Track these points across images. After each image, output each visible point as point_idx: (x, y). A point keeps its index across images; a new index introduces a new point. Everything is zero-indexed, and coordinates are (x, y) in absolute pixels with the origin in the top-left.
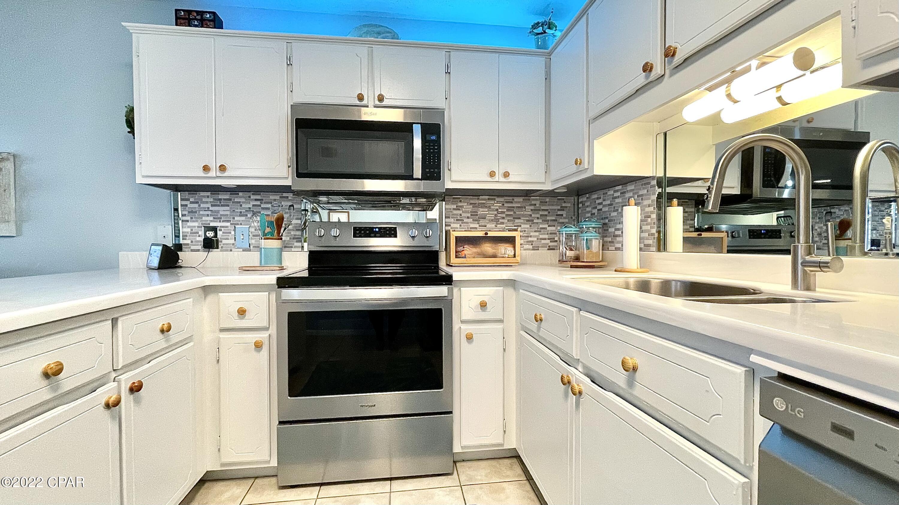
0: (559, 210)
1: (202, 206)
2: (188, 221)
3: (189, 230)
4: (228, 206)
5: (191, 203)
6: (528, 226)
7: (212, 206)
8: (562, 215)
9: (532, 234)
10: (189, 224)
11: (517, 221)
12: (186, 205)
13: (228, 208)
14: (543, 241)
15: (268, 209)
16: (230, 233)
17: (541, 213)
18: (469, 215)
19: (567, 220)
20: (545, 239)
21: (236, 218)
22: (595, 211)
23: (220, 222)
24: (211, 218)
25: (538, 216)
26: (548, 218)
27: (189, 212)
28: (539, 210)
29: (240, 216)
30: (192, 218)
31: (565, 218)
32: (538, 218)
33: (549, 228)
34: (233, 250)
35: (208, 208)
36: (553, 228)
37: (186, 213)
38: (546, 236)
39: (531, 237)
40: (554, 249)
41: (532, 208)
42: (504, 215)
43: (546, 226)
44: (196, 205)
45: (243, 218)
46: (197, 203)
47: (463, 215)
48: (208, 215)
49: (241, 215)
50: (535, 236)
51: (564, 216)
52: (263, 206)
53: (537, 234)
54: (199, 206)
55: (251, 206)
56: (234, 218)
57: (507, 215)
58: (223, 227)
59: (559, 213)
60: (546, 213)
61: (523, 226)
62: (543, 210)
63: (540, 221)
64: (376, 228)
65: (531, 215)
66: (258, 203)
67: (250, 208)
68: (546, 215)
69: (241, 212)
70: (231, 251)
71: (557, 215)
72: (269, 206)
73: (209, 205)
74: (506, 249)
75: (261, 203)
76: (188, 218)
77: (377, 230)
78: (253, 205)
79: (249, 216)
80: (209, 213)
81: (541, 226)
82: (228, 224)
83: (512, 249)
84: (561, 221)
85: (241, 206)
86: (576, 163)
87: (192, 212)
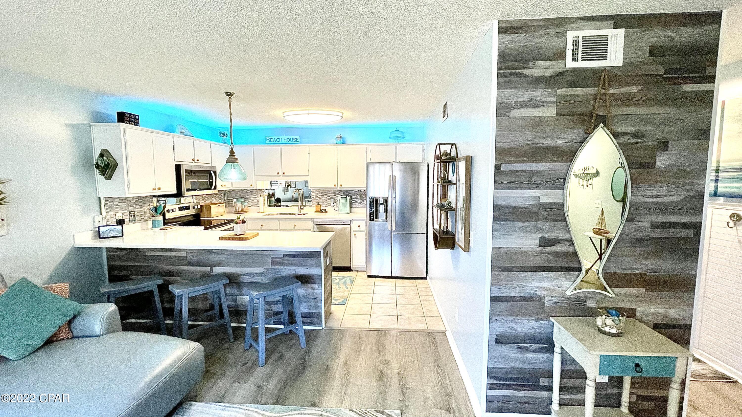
1: (115, 203)
2: (108, 212)
3: (109, 216)
5: (110, 202)
7: (119, 203)
10: (110, 213)
12: (107, 204)
13: (125, 203)
16: (128, 214)
17: (218, 195)
22: (238, 195)
23: (123, 210)
24: (118, 209)
27: (109, 207)
30: (110, 210)
33: (219, 200)
35: (117, 204)
37: (107, 208)
44: (111, 203)
45: (132, 208)
46: (112, 202)
48: (117, 208)
49: (131, 206)
52: (139, 201)
54: (113, 203)
56: (129, 208)
58: (124, 213)
59: (221, 195)
64: (184, 206)
66: (137, 200)
67: (134, 202)
70: (128, 224)
72: (141, 201)
73: (117, 203)
76: (108, 210)
78: (136, 201)
79: (134, 206)
80: (118, 206)
82: (126, 211)
85: (131, 202)
86: (251, 185)
87: (111, 207)
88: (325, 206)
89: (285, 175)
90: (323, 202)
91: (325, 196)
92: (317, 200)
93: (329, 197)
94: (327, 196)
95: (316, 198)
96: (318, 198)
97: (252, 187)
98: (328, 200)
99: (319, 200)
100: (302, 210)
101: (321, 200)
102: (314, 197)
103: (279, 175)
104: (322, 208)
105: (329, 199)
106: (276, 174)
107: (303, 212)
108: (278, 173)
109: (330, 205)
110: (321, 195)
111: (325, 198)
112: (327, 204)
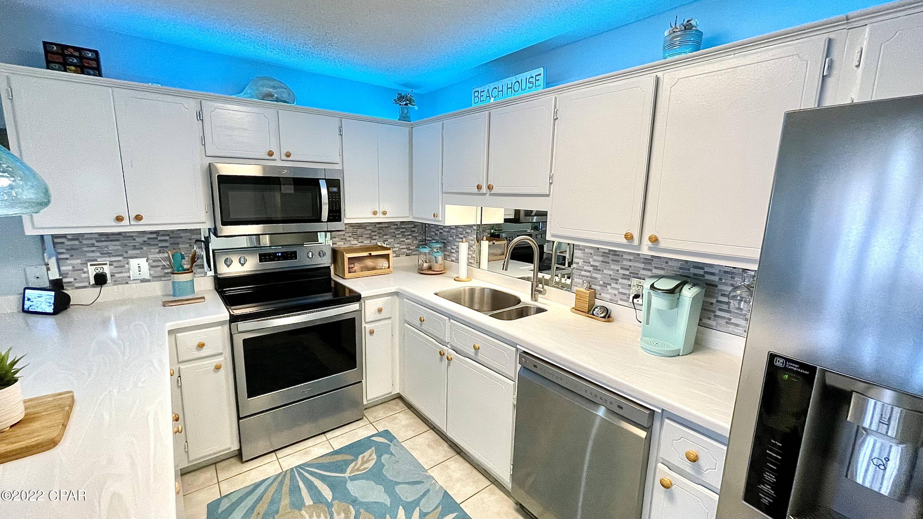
0: (412, 227)
1: (85, 242)
2: (67, 259)
3: (70, 268)
4: (118, 240)
6: (393, 240)
7: (98, 241)
8: (415, 231)
9: (396, 246)
10: (69, 262)
11: (385, 237)
12: (63, 242)
13: (117, 243)
14: (403, 250)
15: (166, 241)
16: (124, 266)
17: (401, 230)
18: (350, 234)
19: (417, 235)
20: (404, 249)
21: (130, 252)
23: (110, 256)
24: (98, 254)
25: (399, 232)
26: (406, 234)
27: (68, 249)
28: (400, 228)
29: (133, 249)
30: (72, 256)
31: (417, 233)
32: (399, 234)
33: (406, 241)
34: (129, 282)
36: (409, 241)
37: (64, 250)
38: (404, 247)
39: (395, 248)
40: (409, 255)
41: (395, 227)
42: (376, 233)
43: (404, 239)
44: (76, 242)
45: (138, 252)
47: (346, 235)
48: (93, 251)
49: (135, 248)
50: (397, 247)
51: (416, 231)
52: (159, 238)
53: (399, 245)
55: (145, 239)
56: (127, 252)
57: (378, 233)
58: (115, 261)
59: (413, 229)
60: (404, 230)
61: (389, 240)
62: (403, 228)
63: (400, 236)
64: (278, 253)
65: (394, 232)
66: (154, 236)
67: (145, 241)
68: (404, 232)
69: (135, 246)
70: (127, 283)
71: (411, 231)
72: (167, 238)
74: (383, 263)
75: (157, 235)
77: (280, 254)
78: (149, 238)
80: (94, 249)
81: (401, 240)
82: (120, 258)
83: (387, 262)
84: (414, 235)
85: (135, 239)
86: (434, 216)
87: (72, 249)
88: (609, 296)
89: (493, 192)
90: (605, 285)
91: (612, 267)
92: (588, 274)
93: (627, 273)
94: (618, 268)
95: (586, 268)
96: (591, 269)
97: (437, 219)
98: (621, 281)
99: (594, 275)
100: (540, 297)
101: (599, 276)
102: (581, 262)
103: (481, 191)
104: (598, 303)
105: (625, 277)
106: (476, 190)
107: (541, 302)
108: (479, 187)
109: (625, 297)
110: (601, 259)
111: (611, 273)
112: (616, 292)
